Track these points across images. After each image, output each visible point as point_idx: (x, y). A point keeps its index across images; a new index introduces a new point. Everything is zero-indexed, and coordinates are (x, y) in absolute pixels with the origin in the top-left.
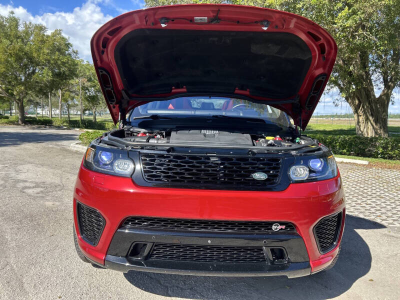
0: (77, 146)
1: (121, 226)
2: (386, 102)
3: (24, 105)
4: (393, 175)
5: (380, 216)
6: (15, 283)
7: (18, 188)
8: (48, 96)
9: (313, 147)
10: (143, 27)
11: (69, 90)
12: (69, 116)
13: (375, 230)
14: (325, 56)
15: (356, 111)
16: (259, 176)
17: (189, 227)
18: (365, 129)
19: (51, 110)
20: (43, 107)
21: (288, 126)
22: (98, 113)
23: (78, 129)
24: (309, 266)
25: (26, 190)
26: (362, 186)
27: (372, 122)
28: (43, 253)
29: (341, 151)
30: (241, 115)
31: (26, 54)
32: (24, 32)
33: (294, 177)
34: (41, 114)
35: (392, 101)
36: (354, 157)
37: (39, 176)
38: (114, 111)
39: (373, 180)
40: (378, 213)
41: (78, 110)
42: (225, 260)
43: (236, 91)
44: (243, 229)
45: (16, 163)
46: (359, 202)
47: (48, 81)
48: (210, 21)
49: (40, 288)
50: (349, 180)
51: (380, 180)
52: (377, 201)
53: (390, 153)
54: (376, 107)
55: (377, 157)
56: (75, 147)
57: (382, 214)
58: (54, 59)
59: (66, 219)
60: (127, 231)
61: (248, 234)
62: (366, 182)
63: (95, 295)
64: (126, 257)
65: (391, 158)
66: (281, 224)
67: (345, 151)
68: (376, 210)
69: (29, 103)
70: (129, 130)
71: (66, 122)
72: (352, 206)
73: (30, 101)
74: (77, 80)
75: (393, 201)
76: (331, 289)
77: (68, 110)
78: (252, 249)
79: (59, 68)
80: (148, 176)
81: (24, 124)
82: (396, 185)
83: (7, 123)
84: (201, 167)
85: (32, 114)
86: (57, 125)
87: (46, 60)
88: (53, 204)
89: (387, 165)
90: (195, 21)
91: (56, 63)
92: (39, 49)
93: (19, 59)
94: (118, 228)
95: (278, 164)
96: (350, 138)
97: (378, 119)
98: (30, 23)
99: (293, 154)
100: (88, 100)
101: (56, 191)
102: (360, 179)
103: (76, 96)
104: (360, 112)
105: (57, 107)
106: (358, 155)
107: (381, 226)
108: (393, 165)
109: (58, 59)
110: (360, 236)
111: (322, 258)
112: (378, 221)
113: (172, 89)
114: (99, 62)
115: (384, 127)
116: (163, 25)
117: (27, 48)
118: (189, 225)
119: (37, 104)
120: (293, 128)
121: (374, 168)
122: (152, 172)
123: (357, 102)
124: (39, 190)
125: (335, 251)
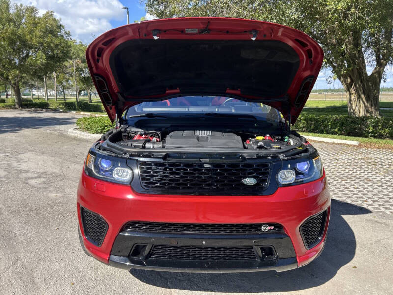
0: (74, 132)
1: (122, 230)
2: (378, 80)
3: (20, 87)
4: (382, 156)
5: (366, 201)
6: (27, 278)
7: (21, 179)
8: (43, 79)
9: (301, 148)
10: (137, 38)
11: (63, 72)
12: (64, 97)
13: (361, 216)
14: (313, 60)
15: (348, 90)
16: (249, 181)
17: (185, 230)
18: (357, 108)
19: (47, 91)
20: (39, 89)
21: (278, 121)
22: (93, 93)
23: (74, 112)
24: (296, 262)
25: (28, 181)
26: (351, 168)
27: (364, 100)
28: (50, 247)
29: (333, 130)
30: (233, 111)
31: (19, 37)
32: (15, 14)
33: (282, 181)
34: (37, 95)
35: (383, 78)
36: (345, 137)
37: (40, 166)
38: (111, 111)
39: (362, 161)
40: (365, 198)
41: (73, 91)
42: (219, 258)
43: (227, 91)
44: (235, 230)
45: (16, 151)
46: (348, 186)
47: (42, 64)
48: (201, 32)
49: (50, 283)
50: (339, 162)
51: (369, 161)
52: (365, 185)
53: (380, 131)
54: (368, 85)
55: (367, 137)
56: (73, 132)
57: (369, 198)
58: (47, 42)
59: (69, 212)
60: (127, 234)
61: (239, 234)
62: (356, 164)
63: (101, 289)
64: (128, 257)
65: (381, 136)
66: (270, 225)
67: (337, 130)
68: (363, 194)
69: (24, 85)
70: (125, 131)
71: (62, 104)
72: (340, 191)
73: (25, 83)
74: (71, 62)
75: (380, 184)
76: (317, 277)
77: (64, 92)
78: (244, 248)
79: (52, 50)
80: (146, 183)
81: (21, 108)
82: (384, 167)
83: (4, 107)
84: (195, 174)
85: (28, 96)
86: (53, 108)
87: (39, 43)
88: (56, 196)
89: (377, 145)
90: (186, 32)
91: (49, 46)
92: (31, 32)
93: (12, 42)
94: (121, 231)
95: (266, 169)
96: (341, 118)
97: (369, 98)
98: (21, 5)
99: (280, 158)
100: (82, 82)
101: (58, 181)
102: (349, 161)
103: (71, 78)
104: (352, 90)
105: (53, 89)
106: (349, 135)
107: (367, 211)
108: (383, 145)
109: (51, 42)
110: (346, 222)
111: (308, 253)
112: (365, 206)
113: (165, 90)
114: (94, 69)
115: (375, 105)
116: (156, 38)
117: (19, 32)
118: (185, 228)
119: (32, 86)
120: (283, 123)
121: (364, 149)
122: (149, 180)
123: (349, 80)
124: (41, 180)
125: (320, 246)
